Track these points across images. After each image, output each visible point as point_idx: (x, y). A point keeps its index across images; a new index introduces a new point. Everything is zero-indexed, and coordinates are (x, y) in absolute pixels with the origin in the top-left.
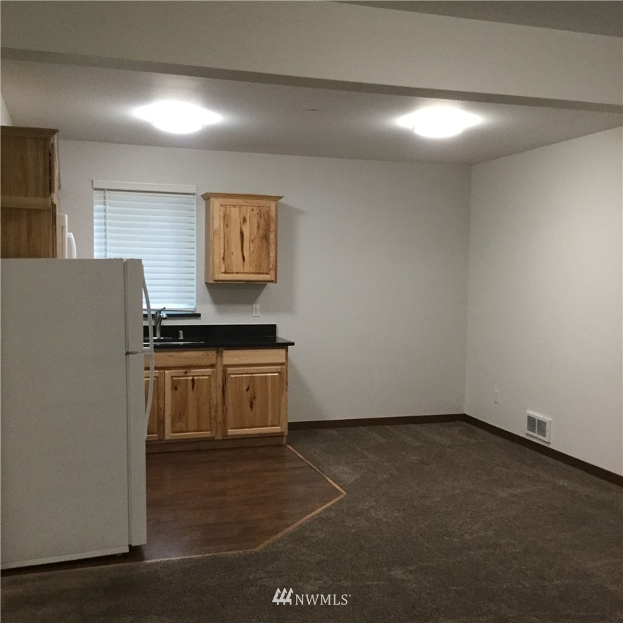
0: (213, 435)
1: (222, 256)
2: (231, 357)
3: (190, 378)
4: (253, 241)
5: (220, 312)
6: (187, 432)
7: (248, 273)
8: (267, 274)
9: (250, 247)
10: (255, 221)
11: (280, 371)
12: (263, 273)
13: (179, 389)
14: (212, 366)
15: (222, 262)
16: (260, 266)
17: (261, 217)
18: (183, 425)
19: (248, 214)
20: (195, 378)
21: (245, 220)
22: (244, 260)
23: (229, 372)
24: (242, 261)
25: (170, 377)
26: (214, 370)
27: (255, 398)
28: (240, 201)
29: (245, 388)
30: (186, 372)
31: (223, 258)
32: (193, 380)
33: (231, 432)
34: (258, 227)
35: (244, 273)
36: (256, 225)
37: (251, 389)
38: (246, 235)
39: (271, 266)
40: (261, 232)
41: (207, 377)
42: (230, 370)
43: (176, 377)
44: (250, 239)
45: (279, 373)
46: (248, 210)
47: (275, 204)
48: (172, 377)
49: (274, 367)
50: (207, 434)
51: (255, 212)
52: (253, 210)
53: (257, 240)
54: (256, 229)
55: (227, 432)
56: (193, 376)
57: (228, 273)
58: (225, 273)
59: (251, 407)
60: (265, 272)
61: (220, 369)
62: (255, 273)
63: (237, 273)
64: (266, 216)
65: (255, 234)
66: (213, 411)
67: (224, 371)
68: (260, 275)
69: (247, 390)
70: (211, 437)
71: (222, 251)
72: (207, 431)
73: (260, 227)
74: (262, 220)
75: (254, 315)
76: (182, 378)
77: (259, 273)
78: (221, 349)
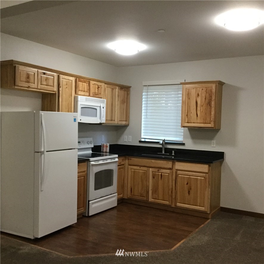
0: (170, 204)
1: (186, 114)
2: (180, 166)
3: (160, 173)
4: (202, 106)
5: (195, 143)
6: (158, 199)
7: (199, 123)
8: (210, 123)
9: (200, 109)
10: (204, 95)
11: (204, 176)
12: (207, 123)
13: (155, 178)
14: (170, 169)
15: (186, 117)
16: (206, 119)
17: (207, 93)
18: (156, 196)
19: (200, 92)
20: (162, 174)
21: (198, 95)
22: (197, 116)
23: (178, 173)
24: (196, 117)
25: (151, 172)
26: (171, 171)
27: (191, 189)
28: (196, 85)
29: (186, 183)
30: (158, 170)
31: (187, 115)
32: (161, 175)
33: (179, 204)
34: (205, 99)
35: (197, 123)
36: (204, 97)
37: (189, 184)
38: (199, 103)
39: (212, 119)
40: (207, 100)
41: (168, 174)
42: (178, 172)
43: (154, 172)
44: (201, 105)
45: (204, 177)
46: (200, 89)
47: (215, 85)
48: (153, 172)
49: (202, 174)
50: (167, 203)
51: (204, 90)
52: (203, 89)
53: (204, 106)
54: (204, 99)
55: (176, 204)
56: (162, 173)
57: (189, 123)
58: (188, 123)
59: (189, 194)
60: (209, 122)
61: (174, 171)
62: (203, 123)
63: (194, 123)
64: (210, 93)
65: (204, 102)
66: (170, 192)
67: (176, 172)
68: (206, 124)
69: (187, 184)
70: (169, 205)
71: (186, 112)
72: (167, 201)
73: (206, 98)
74: (208, 94)
75: (212, 146)
76: (157, 173)
77: (205, 123)
78: (175, 161)
